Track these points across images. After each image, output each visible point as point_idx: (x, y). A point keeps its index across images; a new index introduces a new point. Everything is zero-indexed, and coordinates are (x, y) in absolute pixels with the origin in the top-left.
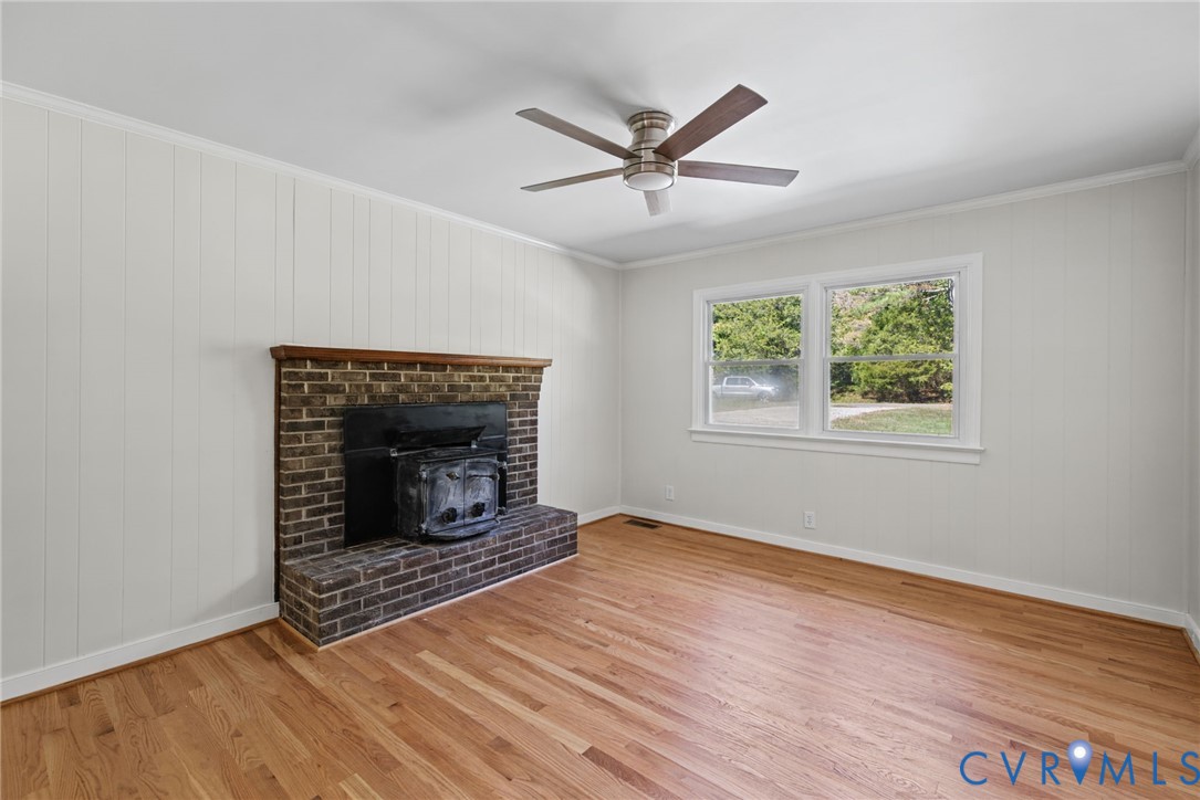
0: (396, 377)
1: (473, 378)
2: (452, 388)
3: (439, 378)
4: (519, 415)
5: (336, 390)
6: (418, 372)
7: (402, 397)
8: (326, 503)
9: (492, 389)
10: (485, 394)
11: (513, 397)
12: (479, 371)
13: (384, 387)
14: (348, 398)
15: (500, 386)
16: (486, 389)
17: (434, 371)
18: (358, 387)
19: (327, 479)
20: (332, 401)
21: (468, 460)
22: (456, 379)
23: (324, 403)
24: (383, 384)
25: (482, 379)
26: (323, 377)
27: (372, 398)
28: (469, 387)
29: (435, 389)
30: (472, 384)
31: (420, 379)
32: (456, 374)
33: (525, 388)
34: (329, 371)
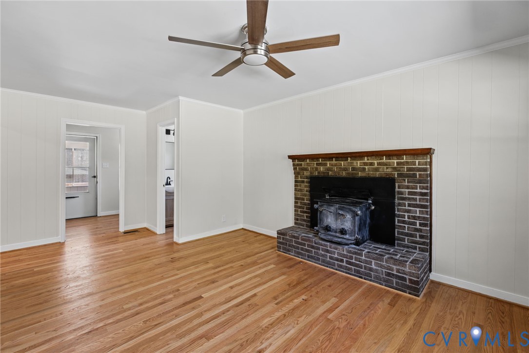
0: (326, 164)
1: (365, 164)
2: (353, 169)
3: (345, 164)
4: (408, 187)
5: (306, 169)
6: (334, 162)
7: (330, 173)
8: (305, 210)
9: (381, 170)
10: (378, 173)
11: (400, 175)
12: (368, 160)
13: (322, 169)
14: (311, 173)
15: (387, 168)
16: (377, 170)
17: (343, 161)
18: (313, 168)
19: (305, 201)
20: (307, 173)
21: (338, 205)
22: (355, 164)
23: (304, 174)
24: (322, 167)
25: (372, 164)
26: (301, 165)
27: (319, 173)
28: (364, 169)
29: (345, 169)
30: (366, 167)
31: (336, 165)
32: (355, 162)
33: (409, 170)
34: (303, 163)
